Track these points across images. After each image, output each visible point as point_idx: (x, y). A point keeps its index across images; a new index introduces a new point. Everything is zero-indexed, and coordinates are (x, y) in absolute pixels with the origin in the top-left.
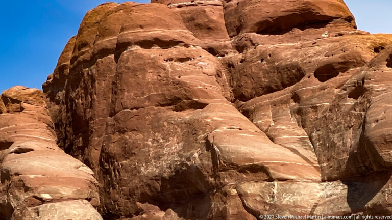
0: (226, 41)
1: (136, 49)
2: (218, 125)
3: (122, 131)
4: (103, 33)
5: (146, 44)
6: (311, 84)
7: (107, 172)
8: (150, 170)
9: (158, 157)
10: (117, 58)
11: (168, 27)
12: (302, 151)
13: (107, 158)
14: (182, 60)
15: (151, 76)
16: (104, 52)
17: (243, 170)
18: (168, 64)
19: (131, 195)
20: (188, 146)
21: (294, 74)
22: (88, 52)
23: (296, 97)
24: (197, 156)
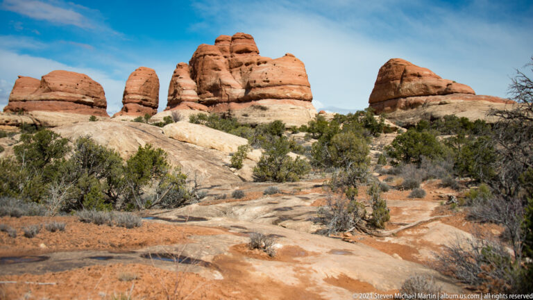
0: (229, 55)
1: (208, 56)
2: (223, 75)
3: (203, 75)
4: (201, 51)
5: (210, 55)
6: (244, 67)
7: (200, 84)
8: (209, 84)
9: (210, 81)
10: (203, 58)
11: (215, 51)
12: (240, 82)
13: (200, 80)
14: (218, 59)
15: (210, 63)
16: (201, 56)
17: (226, 85)
18: (214, 60)
19: (204, 89)
20: (216, 79)
21: (240, 64)
22: (198, 55)
23: (241, 70)
24: (218, 82)
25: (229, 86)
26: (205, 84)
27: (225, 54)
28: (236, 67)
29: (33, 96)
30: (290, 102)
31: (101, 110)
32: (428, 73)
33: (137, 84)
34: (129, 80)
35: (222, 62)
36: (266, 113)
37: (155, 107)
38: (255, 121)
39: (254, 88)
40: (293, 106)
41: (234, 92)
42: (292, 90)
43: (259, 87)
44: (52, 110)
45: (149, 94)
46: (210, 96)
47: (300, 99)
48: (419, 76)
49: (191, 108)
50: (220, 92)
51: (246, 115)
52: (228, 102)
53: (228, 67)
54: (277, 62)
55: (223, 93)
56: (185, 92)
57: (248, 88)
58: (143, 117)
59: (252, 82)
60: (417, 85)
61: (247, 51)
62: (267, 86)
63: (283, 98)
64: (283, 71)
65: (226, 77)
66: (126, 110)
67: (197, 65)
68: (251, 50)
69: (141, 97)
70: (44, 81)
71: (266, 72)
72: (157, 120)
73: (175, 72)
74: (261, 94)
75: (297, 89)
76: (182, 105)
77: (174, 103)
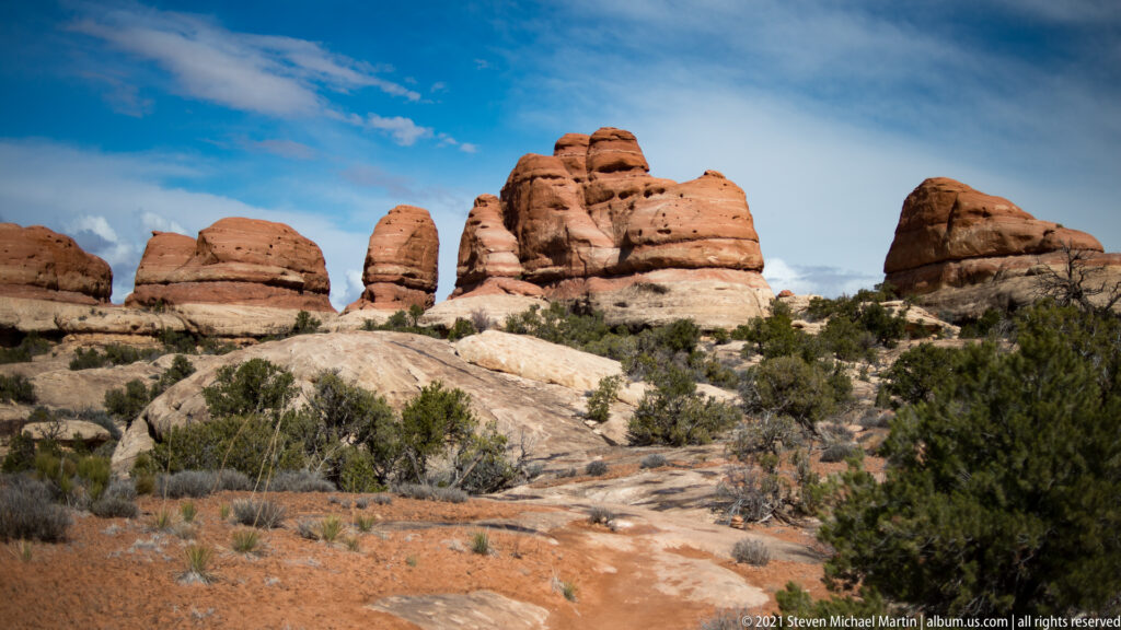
0: (584, 175)
1: (540, 179)
2: (572, 218)
3: (532, 219)
4: (526, 170)
5: (545, 177)
6: (617, 200)
7: (524, 238)
8: (543, 238)
9: (546, 232)
10: (531, 184)
11: (555, 168)
12: (609, 234)
13: (525, 231)
14: (561, 185)
15: (545, 193)
16: (526, 179)
17: (579, 241)
18: (553, 188)
19: (534, 249)
20: (559, 228)
21: (610, 195)
22: (519, 179)
23: (610, 207)
24: (562, 234)
25: (586, 242)
26: (536, 238)
27: (577, 174)
28: (600, 201)
29: (183, 273)
30: (716, 275)
31: (320, 298)
32: (1004, 207)
33: (391, 245)
34: (376, 233)
35: (569, 190)
36: (665, 299)
37: (431, 290)
38: (643, 317)
39: (640, 246)
40: (721, 284)
41: (597, 256)
42: (719, 248)
43: (650, 243)
44: (223, 300)
45: (418, 263)
46: (546, 265)
47: (737, 267)
48: (986, 214)
49: (507, 291)
50: (568, 256)
51: (623, 305)
52: (586, 276)
53: (584, 201)
54: (687, 188)
55: (574, 258)
56: (494, 258)
57: (626, 245)
58: (407, 311)
59: (634, 233)
60: (984, 234)
61: (622, 167)
62: (667, 242)
63: (701, 267)
64: (701, 209)
65: (580, 223)
66: (370, 297)
67: (519, 197)
68: (631, 163)
69: (401, 270)
70: (203, 240)
71: (663, 211)
72: (436, 319)
73: (471, 215)
74: (653, 259)
75: (730, 245)
76: (487, 285)
77: (470, 280)
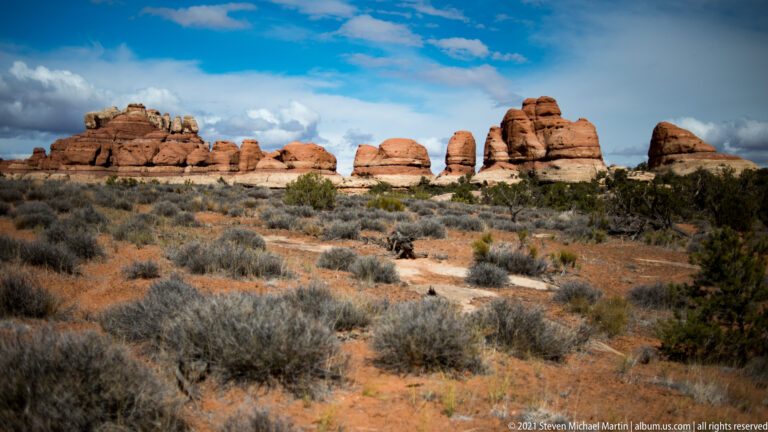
25: (533, 147)
26: (515, 145)
27: (531, 117)
28: (540, 129)
29: (375, 162)
30: (578, 162)
31: (426, 170)
32: (683, 135)
33: (456, 148)
34: (450, 143)
35: (527, 125)
36: (558, 172)
37: (473, 165)
39: (553, 150)
40: (579, 165)
41: (537, 152)
42: (581, 150)
43: (556, 149)
44: (392, 173)
45: (468, 155)
46: (519, 156)
47: (589, 157)
48: (676, 138)
49: (503, 168)
50: (526, 153)
52: (534, 160)
53: (533, 129)
54: (571, 126)
55: (528, 154)
56: (498, 154)
57: (548, 149)
58: (465, 176)
59: (551, 144)
60: (674, 145)
61: (548, 114)
63: (575, 158)
64: (575, 135)
65: (531, 139)
66: (449, 170)
67: (507, 127)
68: (554, 112)
69: (461, 159)
70: (381, 149)
71: (561, 136)
73: (488, 135)
74: (557, 155)
75: (586, 149)
76: (496, 165)
77: (489, 163)
